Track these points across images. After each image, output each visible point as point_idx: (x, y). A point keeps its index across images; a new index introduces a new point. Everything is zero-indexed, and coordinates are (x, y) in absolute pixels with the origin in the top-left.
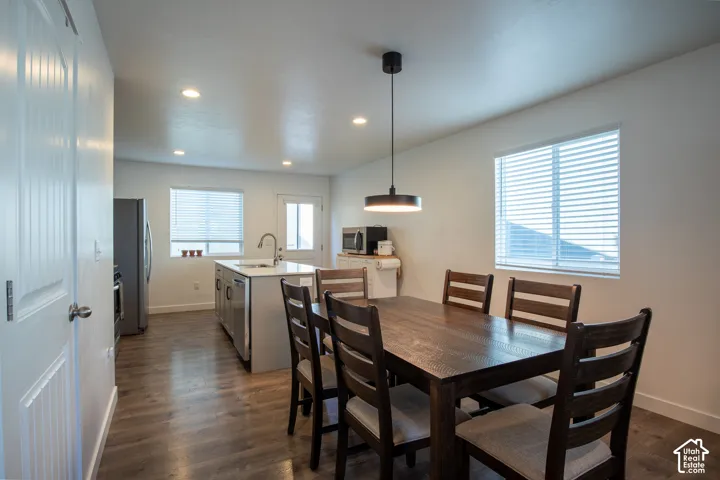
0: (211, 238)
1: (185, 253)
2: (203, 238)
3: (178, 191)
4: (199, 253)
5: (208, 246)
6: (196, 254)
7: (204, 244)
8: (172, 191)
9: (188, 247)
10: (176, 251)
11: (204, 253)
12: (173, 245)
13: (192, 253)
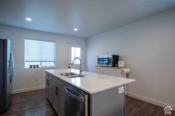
0: (42, 60)
1: (31, 66)
2: (39, 60)
3: (29, 40)
4: (38, 66)
5: (41, 63)
6: (36, 66)
7: (40, 62)
8: (26, 40)
9: (33, 64)
10: (27, 65)
11: (39, 66)
12: (26, 63)
13: (34, 66)
